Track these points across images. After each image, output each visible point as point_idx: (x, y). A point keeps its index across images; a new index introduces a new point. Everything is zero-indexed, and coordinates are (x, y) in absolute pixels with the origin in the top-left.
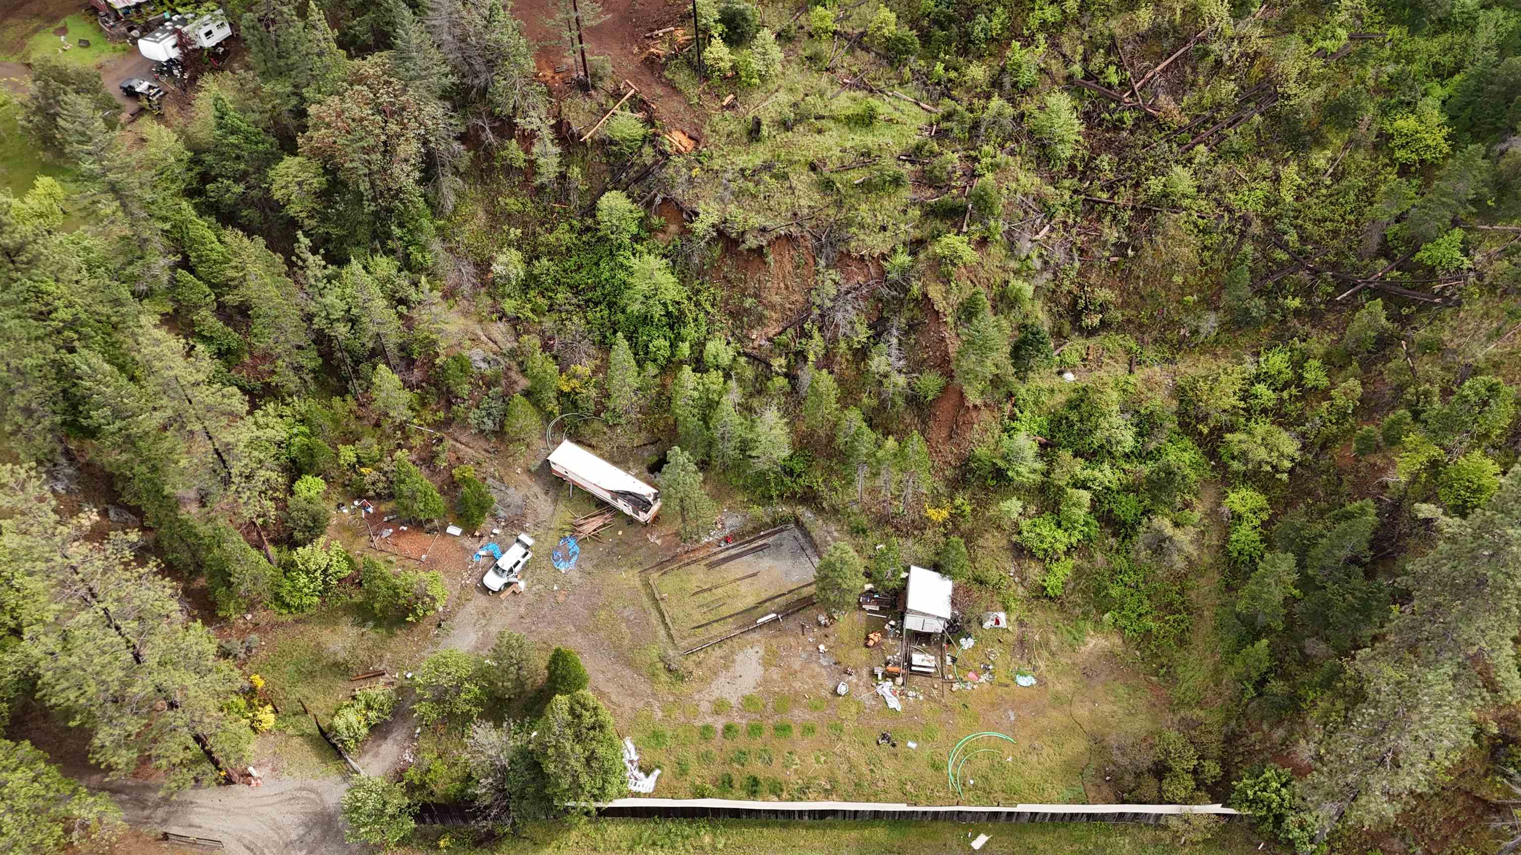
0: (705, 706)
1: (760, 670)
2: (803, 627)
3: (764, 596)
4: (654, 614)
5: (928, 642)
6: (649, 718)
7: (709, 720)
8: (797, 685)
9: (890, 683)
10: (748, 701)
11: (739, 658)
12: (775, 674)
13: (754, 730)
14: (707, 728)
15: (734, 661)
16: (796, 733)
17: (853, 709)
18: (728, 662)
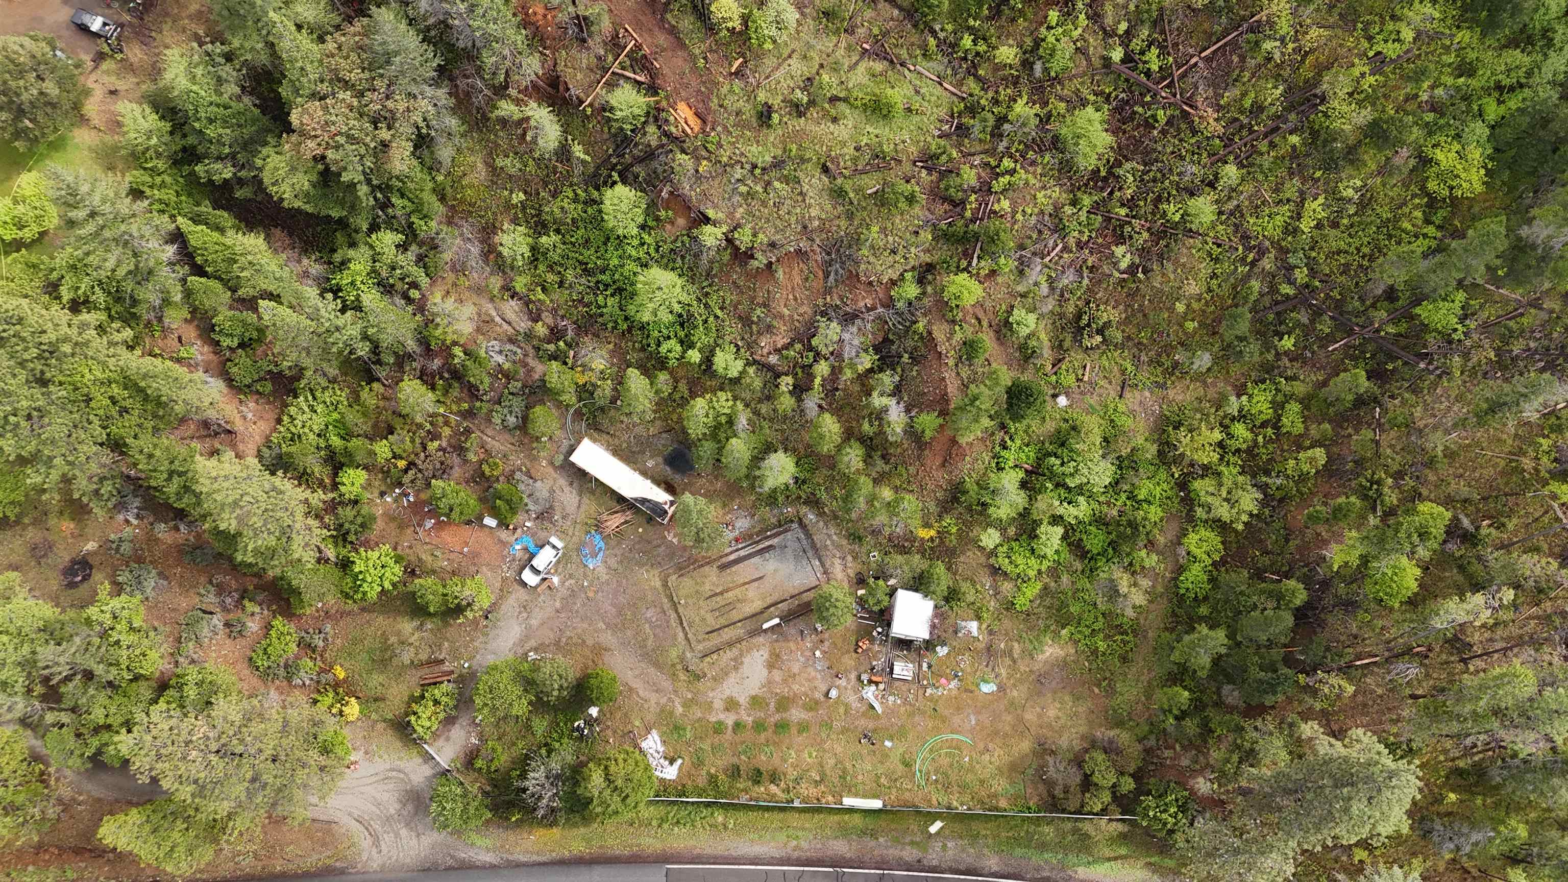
0: (718, 704)
1: (765, 672)
2: (802, 632)
3: (769, 601)
4: (673, 615)
5: (909, 650)
6: (671, 713)
7: (722, 717)
8: (795, 687)
9: (873, 688)
10: (756, 702)
11: (747, 660)
12: (777, 675)
13: (759, 726)
14: (720, 723)
15: (742, 663)
16: (794, 731)
17: (842, 710)
18: (737, 664)
